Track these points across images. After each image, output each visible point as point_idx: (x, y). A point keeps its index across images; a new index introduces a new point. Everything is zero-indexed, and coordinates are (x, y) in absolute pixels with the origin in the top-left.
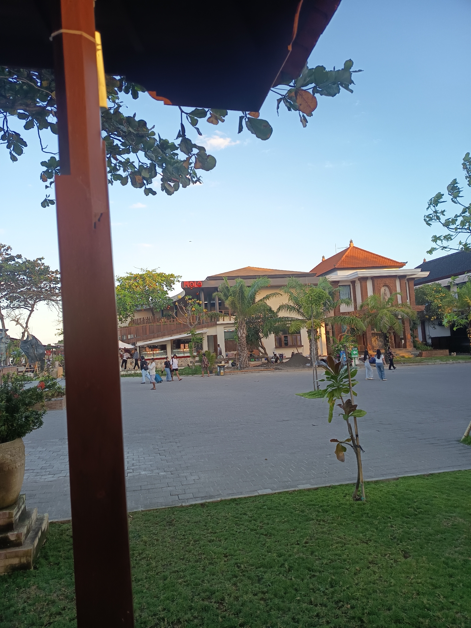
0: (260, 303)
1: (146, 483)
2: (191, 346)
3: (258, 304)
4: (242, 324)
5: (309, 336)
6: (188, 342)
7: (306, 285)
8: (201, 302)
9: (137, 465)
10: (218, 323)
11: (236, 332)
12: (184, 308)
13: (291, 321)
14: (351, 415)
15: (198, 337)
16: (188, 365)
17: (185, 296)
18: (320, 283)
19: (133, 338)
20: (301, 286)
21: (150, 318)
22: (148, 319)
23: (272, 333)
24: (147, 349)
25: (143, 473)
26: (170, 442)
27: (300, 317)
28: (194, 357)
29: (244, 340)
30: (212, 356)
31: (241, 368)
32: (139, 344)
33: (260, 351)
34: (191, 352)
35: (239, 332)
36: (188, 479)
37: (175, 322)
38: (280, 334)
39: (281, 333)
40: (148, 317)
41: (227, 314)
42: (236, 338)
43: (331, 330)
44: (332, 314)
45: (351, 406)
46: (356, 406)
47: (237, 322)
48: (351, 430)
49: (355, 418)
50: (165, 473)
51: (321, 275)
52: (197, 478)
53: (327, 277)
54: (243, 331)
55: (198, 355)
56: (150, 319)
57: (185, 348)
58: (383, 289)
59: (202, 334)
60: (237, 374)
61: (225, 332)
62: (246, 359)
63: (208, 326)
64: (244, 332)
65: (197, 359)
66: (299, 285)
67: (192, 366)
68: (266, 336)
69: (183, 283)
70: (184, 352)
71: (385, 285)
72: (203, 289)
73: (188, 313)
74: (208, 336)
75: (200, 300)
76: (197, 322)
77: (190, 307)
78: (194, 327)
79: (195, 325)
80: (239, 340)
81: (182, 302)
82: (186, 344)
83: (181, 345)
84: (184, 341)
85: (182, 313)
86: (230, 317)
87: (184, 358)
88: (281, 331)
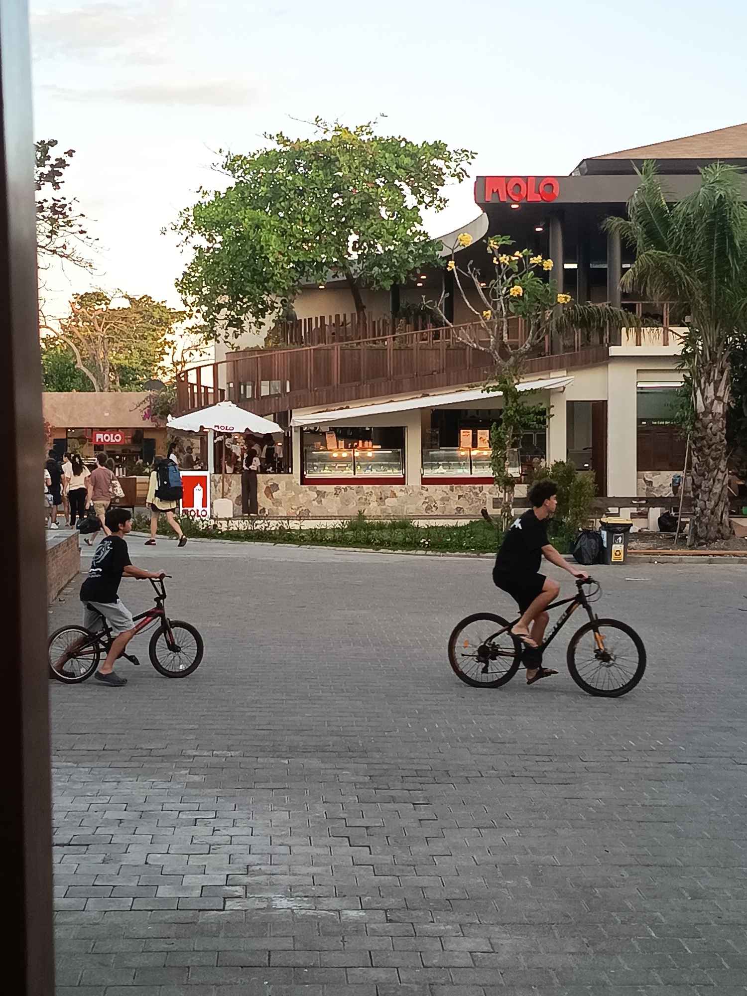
1: (287, 943)
2: (501, 440)
4: (714, 361)
6: (486, 424)
8: (548, 264)
9: (260, 873)
10: (614, 351)
11: (687, 391)
12: (480, 286)
15: (530, 404)
16: (484, 512)
17: (488, 235)
19: (279, 395)
21: (349, 320)
22: (339, 324)
24: (331, 440)
25: (283, 903)
26: (394, 800)
28: (509, 483)
29: (717, 429)
30: (581, 486)
31: (700, 540)
32: (302, 418)
34: (497, 463)
35: (699, 393)
36: (449, 946)
37: (442, 342)
40: (337, 316)
41: (652, 318)
42: (683, 419)
47: (693, 354)
50: (362, 913)
52: (486, 949)
54: (716, 390)
55: (527, 476)
56: (344, 324)
57: (474, 445)
59: (546, 393)
60: (680, 561)
61: (641, 392)
62: (721, 505)
63: (573, 364)
64: (720, 394)
65: (521, 491)
67: (497, 519)
69: (482, 182)
70: (472, 462)
72: (561, 211)
73: (495, 307)
74: (570, 404)
75: (545, 257)
76: (528, 346)
77: (503, 280)
78: (516, 365)
79: (521, 355)
80: (699, 425)
81: (472, 261)
82: (479, 431)
83: (462, 431)
84: (474, 417)
85: (470, 307)
86: (666, 330)
87: (467, 486)
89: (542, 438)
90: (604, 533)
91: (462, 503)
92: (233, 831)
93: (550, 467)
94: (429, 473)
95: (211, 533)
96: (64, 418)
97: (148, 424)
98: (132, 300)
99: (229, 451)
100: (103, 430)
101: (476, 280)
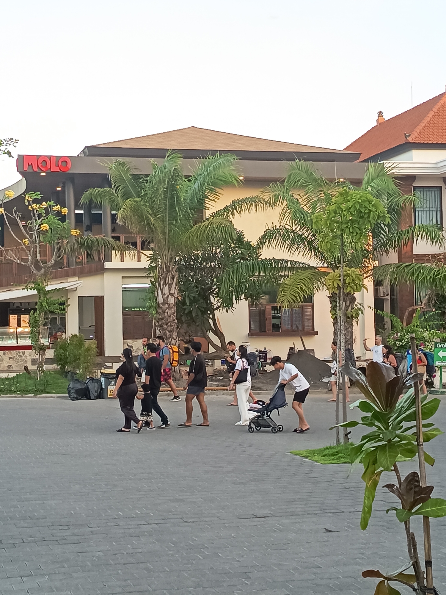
0: (217, 220)
2: (36, 321)
3: (211, 223)
4: (168, 271)
5: (333, 308)
6: (26, 312)
7: (332, 180)
8: (65, 211)
10: (107, 265)
11: (153, 290)
12: (21, 224)
13: (291, 269)
14: (416, 513)
15: (55, 298)
16: (26, 368)
17: (26, 191)
18: (368, 179)
20: (319, 184)
23: (242, 297)
27: (314, 262)
28: (42, 349)
29: (171, 313)
30: (88, 350)
33: (210, 342)
34: (34, 336)
35: (159, 291)
38: (261, 300)
39: (264, 299)
42: (151, 307)
43: (389, 297)
44: (393, 258)
45: (417, 489)
46: (431, 489)
47: (156, 267)
48: (415, 549)
49: (426, 518)
51: (373, 159)
53: (387, 163)
54: (170, 289)
55: (54, 344)
57: (19, 325)
59: (65, 292)
61: (124, 291)
63: (82, 273)
64: (172, 292)
65: (50, 354)
66: (315, 180)
67: (35, 372)
68: (228, 304)
69: (22, 160)
70: (18, 336)
72: (72, 178)
73: (31, 238)
74: (81, 299)
75: (63, 206)
76: (53, 262)
77: (36, 220)
78: (45, 274)
79: (49, 267)
80: (160, 311)
81: (15, 208)
82: (22, 316)
83: (11, 316)
84: (19, 307)
85: (15, 237)
86: (139, 252)
87: (15, 351)
88: (265, 293)
89: (63, 320)
90: (103, 379)
91: (11, 362)
93: (69, 338)
101: (18, 220)
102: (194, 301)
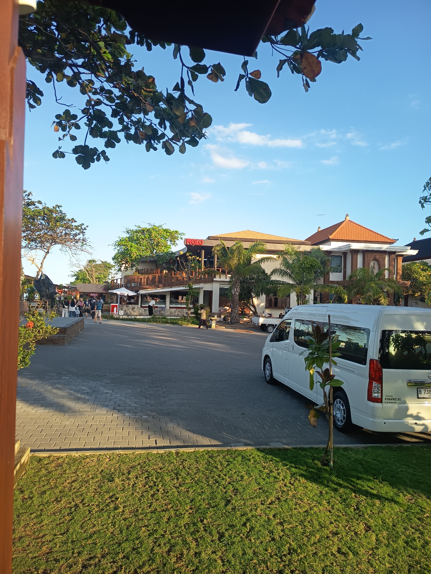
0: (255, 265)
2: (188, 299)
3: (253, 266)
4: (236, 283)
5: (298, 299)
6: (185, 295)
7: (300, 252)
8: (200, 259)
9: (122, 406)
10: (215, 279)
11: (230, 289)
13: (282, 284)
14: (328, 384)
15: (195, 291)
16: (184, 315)
17: (187, 252)
19: (136, 286)
21: (154, 269)
22: (151, 270)
23: (264, 293)
24: (148, 297)
26: (157, 387)
27: (291, 282)
28: (190, 309)
29: (237, 298)
31: (232, 323)
32: (142, 292)
33: (251, 310)
34: (187, 304)
35: (233, 290)
38: (270, 295)
39: (272, 295)
40: (151, 268)
41: (223, 272)
42: (229, 296)
43: (319, 296)
44: (321, 281)
45: (328, 375)
46: (334, 375)
47: (232, 281)
49: (331, 386)
51: (316, 244)
53: (321, 246)
55: (194, 307)
57: (182, 300)
58: (372, 263)
59: (199, 288)
60: (228, 328)
61: (220, 289)
62: (237, 315)
63: (205, 282)
64: (237, 290)
65: (192, 311)
67: (187, 317)
68: (258, 296)
70: (182, 304)
71: (375, 259)
72: (204, 248)
73: (188, 268)
74: (204, 291)
75: (200, 257)
77: (190, 262)
78: (192, 282)
80: (233, 297)
81: (183, 258)
82: (183, 296)
83: (179, 296)
84: (182, 293)
85: (182, 268)
86: (226, 275)
87: (180, 309)
88: (272, 293)
89: (198, 298)
90: (211, 321)
91: (179, 313)
92: (116, 395)
93: (199, 304)
94: (171, 306)
95: (117, 319)
96: (83, 290)
97: (104, 292)
98: (102, 262)
99: (123, 299)
100: (93, 293)
101: (184, 262)
102: (245, 294)
